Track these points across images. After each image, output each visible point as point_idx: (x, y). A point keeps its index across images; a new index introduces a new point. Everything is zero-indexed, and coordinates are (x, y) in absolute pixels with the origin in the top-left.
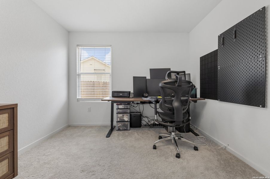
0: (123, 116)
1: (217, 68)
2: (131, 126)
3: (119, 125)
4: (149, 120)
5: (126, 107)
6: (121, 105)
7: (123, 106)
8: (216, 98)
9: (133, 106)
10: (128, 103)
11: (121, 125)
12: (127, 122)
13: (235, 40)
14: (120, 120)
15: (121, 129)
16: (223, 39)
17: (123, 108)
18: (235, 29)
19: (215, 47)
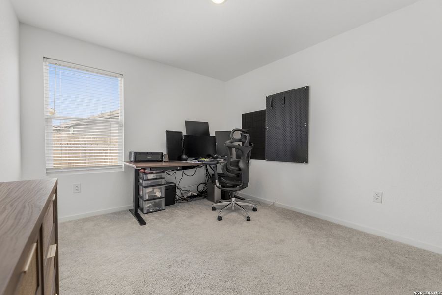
0: (153, 189)
1: (265, 129)
2: (167, 204)
3: (148, 205)
4: (182, 192)
5: (159, 176)
6: (153, 173)
7: (155, 174)
8: (263, 158)
9: (169, 174)
10: (163, 170)
11: (150, 204)
12: (161, 197)
13: (284, 105)
14: (150, 198)
15: (151, 211)
16: (272, 100)
17: (155, 177)
18: (284, 96)
19: (262, 106)
